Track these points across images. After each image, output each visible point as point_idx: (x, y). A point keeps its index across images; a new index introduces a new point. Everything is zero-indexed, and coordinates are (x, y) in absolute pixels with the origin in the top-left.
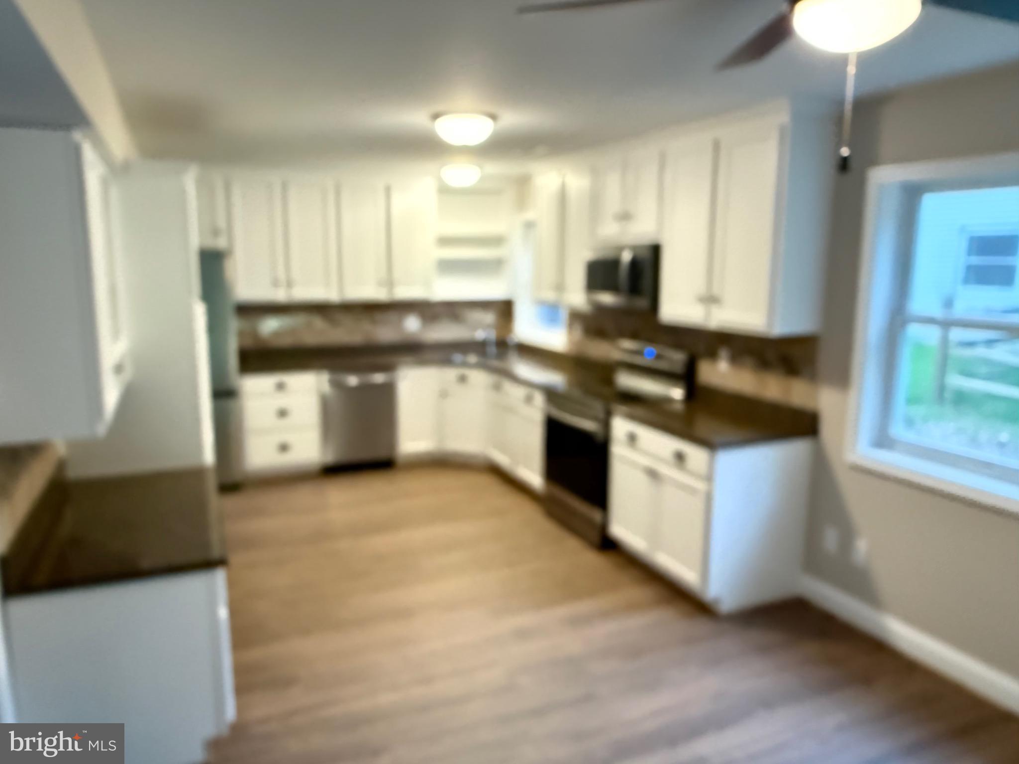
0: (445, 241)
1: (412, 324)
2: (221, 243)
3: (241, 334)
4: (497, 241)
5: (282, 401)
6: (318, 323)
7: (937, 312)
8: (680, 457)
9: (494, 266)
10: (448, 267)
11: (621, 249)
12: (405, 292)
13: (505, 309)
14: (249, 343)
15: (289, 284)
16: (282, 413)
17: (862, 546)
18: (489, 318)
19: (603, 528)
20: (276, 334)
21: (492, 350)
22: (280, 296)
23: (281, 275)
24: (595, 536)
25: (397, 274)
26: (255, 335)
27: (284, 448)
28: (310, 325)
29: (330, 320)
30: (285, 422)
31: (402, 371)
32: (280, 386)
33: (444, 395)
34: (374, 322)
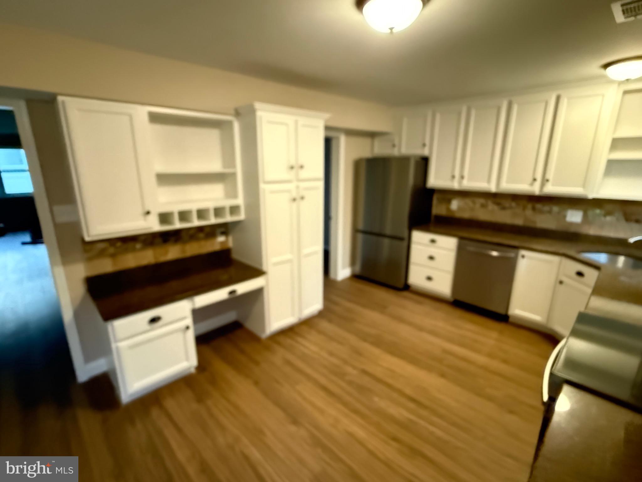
5: (432, 250)
15: (462, 177)
16: (431, 258)
22: (455, 185)
23: (457, 172)
27: (429, 278)
28: (483, 206)
29: (498, 204)
30: (431, 263)
31: (523, 252)
32: (433, 241)
33: (560, 282)
34: (535, 210)
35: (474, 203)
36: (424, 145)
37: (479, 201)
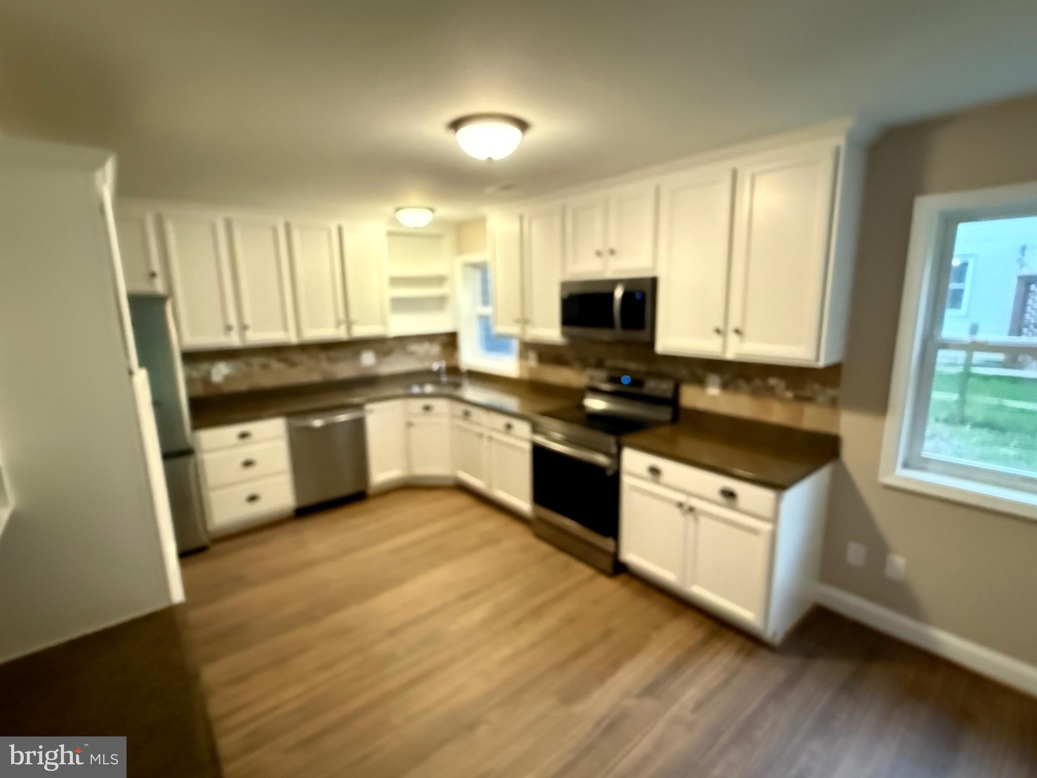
0: (396, 281)
1: (368, 359)
2: (159, 287)
3: (189, 381)
4: (440, 280)
5: (248, 450)
6: (276, 365)
7: (964, 336)
8: (729, 495)
9: (440, 303)
10: (400, 305)
11: (614, 283)
12: (360, 331)
13: (450, 341)
14: (200, 391)
15: (244, 328)
16: (248, 464)
17: (898, 563)
18: (435, 349)
19: (615, 555)
20: (227, 378)
21: (444, 378)
22: (234, 340)
23: (233, 320)
24: (607, 563)
25: (354, 314)
26: (206, 380)
27: (253, 498)
28: (265, 367)
29: (285, 361)
30: (251, 472)
31: (369, 407)
32: (244, 436)
33: (409, 425)
34: (330, 360)
35: (249, 365)
36: (153, 275)
37: (257, 361)
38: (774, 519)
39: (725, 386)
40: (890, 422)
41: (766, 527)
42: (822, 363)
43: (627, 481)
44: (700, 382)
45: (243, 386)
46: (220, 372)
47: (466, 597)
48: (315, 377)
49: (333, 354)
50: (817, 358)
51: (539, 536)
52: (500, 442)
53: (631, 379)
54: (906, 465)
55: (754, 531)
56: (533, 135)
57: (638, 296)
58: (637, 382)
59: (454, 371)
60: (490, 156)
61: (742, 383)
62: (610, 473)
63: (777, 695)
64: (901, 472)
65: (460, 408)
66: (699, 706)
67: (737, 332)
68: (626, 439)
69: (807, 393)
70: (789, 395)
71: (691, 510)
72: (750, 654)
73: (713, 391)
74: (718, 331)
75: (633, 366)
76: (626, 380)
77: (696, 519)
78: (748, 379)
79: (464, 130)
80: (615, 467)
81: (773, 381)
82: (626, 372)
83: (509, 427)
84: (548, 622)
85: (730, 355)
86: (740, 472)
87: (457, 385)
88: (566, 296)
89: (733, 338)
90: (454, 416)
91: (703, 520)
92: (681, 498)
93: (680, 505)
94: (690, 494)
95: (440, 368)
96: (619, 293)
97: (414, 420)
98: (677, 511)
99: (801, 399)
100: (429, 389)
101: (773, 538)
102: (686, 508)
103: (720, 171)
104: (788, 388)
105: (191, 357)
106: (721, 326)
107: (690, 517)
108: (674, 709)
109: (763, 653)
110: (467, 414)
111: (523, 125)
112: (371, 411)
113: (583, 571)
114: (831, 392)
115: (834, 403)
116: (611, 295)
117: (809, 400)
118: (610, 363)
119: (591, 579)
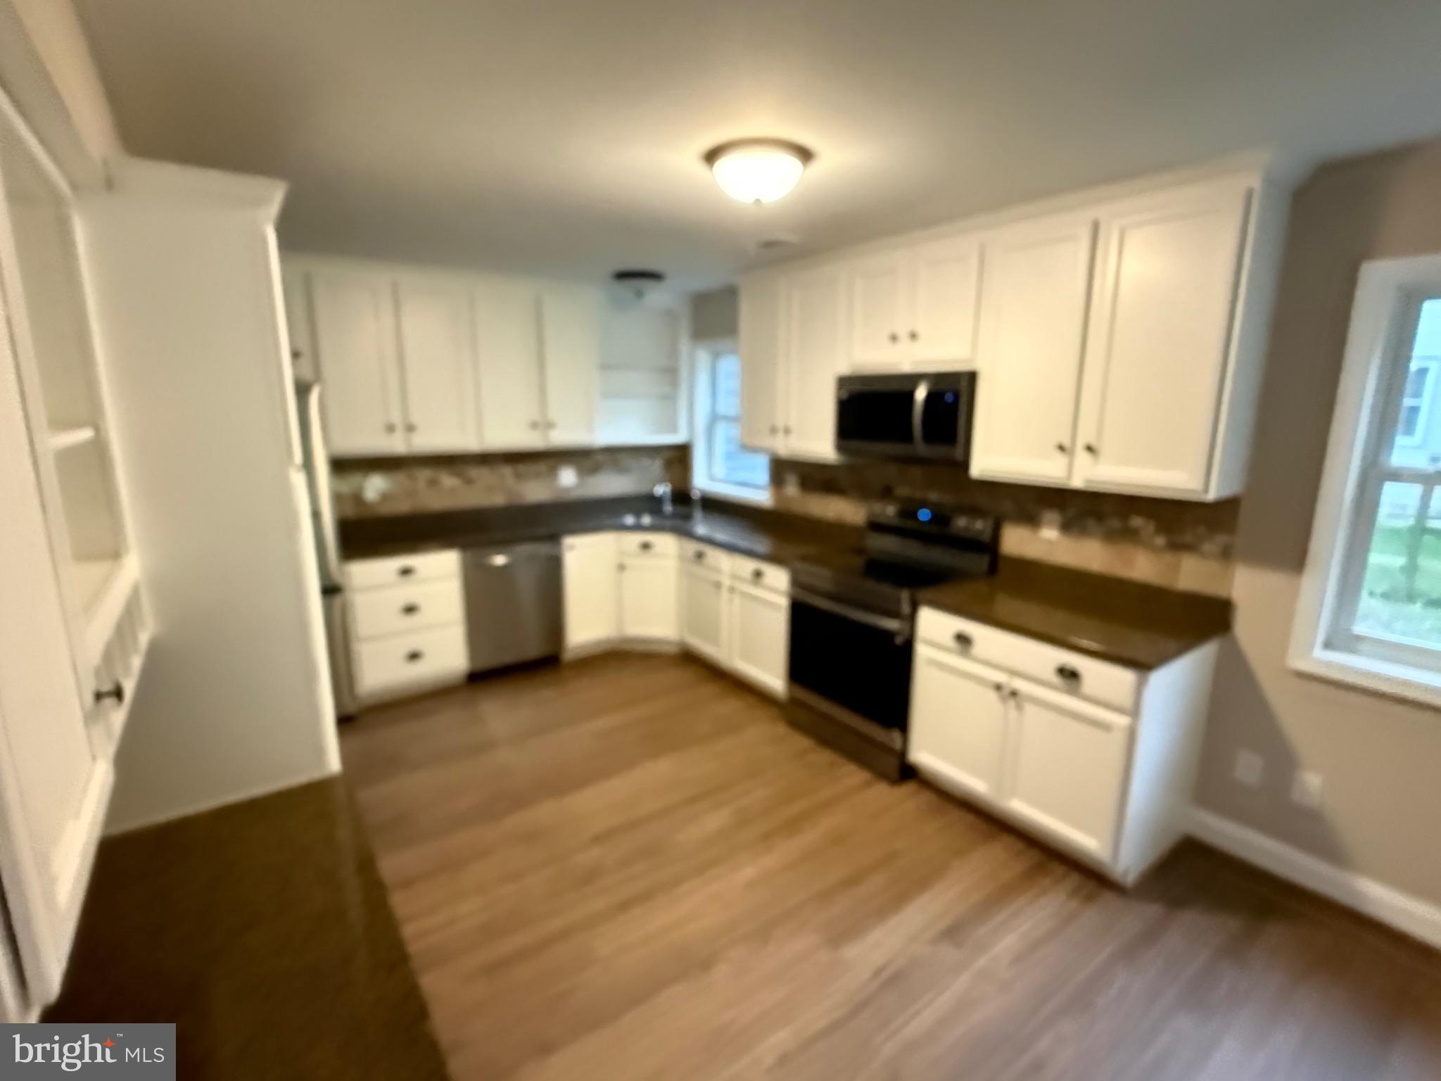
1: (567, 477)
2: (304, 370)
3: (337, 498)
5: (410, 592)
6: (448, 480)
7: (1422, 464)
8: (1069, 675)
9: (667, 403)
11: (914, 379)
12: (563, 437)
13: (679, 457)
14: (350, 511)
15: (410, 428)
16: (410, 609)
17: (1311, 782)
18: (656, 466)
19: (902, 754)
20: (385, 497)
21: (668, 508)
22: (397, 445)
23: (396, 417)
24: (892, 765)
25: (553, 414)
26: (357, 498)
27: (414, 656)
28: (433, 483)
29: (459, 475)
30: (413, 620)
31: (568, 540)
32: (406, 572)
33: (622, 568)
34: (519, 476)
35: (413, 479)
37: (424, 474)
38: (1134, 711)
39: (1067, 527)
40: (1308, 581)
41: (1122, 721)
42: (1211, 496)
43: (922, 651)
44: (1031, 520)
45: (403, 507)
46: (375, 487)
47: (693, 800)
48: (497, 500)
49: (522, 468)
50: (1206, 490)
51: (795, 725)
52: (745, 595)
53: (932, 513)
54: (1328, 645)
55: (1105, 727)
56: (817, 169)
57: (949, 398)
58: (942, 518)
59: (682, 497)
60: (757, 198)
61: (1091, 523)
62: (899, 640)
63: (1130, 952)
64: (1319, 653)
65: (692, 547)
66: (1018, 959)
67: (1090, 449)
68: (922, 594)
69: (1188, 538)
70: (1160, 541)
71: (1014, 694)
72: (1089, 898)
73: (1050, 533)
74: (1061, 448)
75: (933, 496)
76: (924, 515)
77: (1019, 707)
78: (1100, 517)
79: (722, 163)
80: (907, 632)
81: (1137, 522)
82: (924, 504)
83: (758, 574)
84: (810, 836)
85: (1077, 482)
86: (1085, 643)
87: (688, 517)
88: (845, 396)
89: (1082, 457)
90: (682, 558)
91: (1030, 709)
92: (1000, 677)
93: (998, 687)
94: (1014, 673)
95: (664, 493)
96: (921, 394)
97: (628, 561)
98: (993, 696)
99: (1176, 546)
100: (646, 520)
101: (1131, 736)
102: (1006, 691)
103: (1077, 223)
104: (1159, 530)
105: (341, 465)
106: (1067, 442)
107: (1012, 703)
108: (982, 962)
109: (1108, 897)
110: (700, 556)
111: (805, 154)
112: (572, 548)
113: (853, 775)
114: (1221, 539)
115: (1227, 555)
116: (910, 395)
117: (1189, 548)
118: (902, 491)
119: (868, 785)
